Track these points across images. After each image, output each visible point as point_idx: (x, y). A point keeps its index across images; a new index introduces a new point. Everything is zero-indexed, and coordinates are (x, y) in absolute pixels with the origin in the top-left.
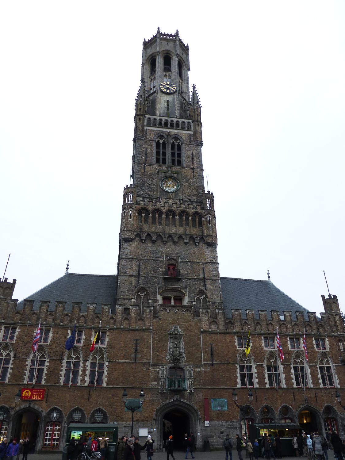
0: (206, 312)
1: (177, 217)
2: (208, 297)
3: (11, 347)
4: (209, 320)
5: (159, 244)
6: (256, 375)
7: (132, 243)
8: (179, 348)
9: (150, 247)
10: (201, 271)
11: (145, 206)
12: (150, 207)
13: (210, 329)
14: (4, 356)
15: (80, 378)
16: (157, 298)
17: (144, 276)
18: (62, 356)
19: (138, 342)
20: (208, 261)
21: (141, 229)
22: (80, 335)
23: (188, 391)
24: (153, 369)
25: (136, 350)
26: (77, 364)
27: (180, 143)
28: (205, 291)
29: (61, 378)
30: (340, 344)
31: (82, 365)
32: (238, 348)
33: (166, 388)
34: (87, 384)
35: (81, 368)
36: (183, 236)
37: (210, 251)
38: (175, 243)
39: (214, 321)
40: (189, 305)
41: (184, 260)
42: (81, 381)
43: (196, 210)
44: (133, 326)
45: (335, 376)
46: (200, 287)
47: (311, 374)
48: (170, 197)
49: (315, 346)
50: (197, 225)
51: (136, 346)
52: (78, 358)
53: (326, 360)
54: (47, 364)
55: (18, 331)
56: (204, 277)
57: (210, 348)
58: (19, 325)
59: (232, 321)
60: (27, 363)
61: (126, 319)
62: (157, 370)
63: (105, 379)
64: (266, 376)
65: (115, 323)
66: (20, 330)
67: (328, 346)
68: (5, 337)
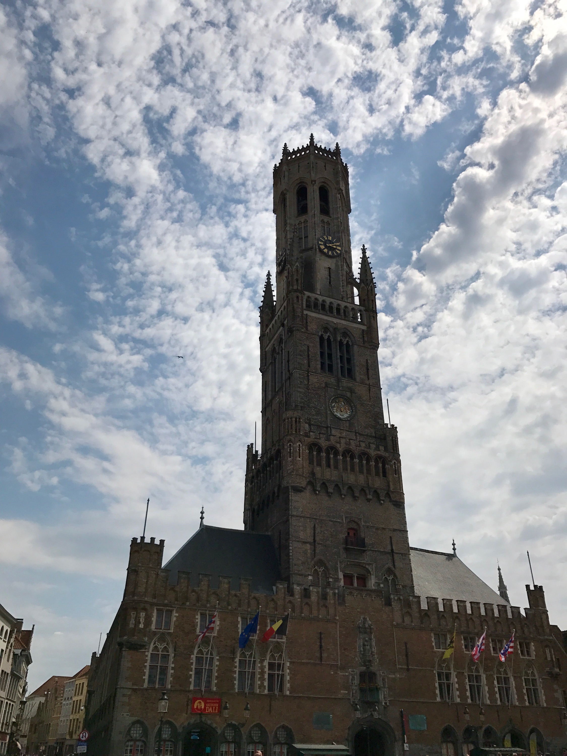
0: (397, 599)
1: (356, 460)
2: (397, 578)
3: (169, 639)
4: (401, 610)
5: (338, 498)
6: (457, 686)
7: (302, 494)
8: (371, 646)
9: (326, 501)
10: (388, 542)
11: (316, 440)
12: (324, 443)
13: (403, 621)
14: (160, 650)
15: (258, 683)
16: (338, 576)
17: (321, 544)
18: (233, 652)
19: (322, 636)
20: (395, 527)
21: (313, 474)
23: (383, 704)
24: (342, 674)
25: (321, 647)
27: (350, 343)
28: (394, 569)
29: (235, 682)
30: (547, 651)
31: (259, 665)
32: (435, 650)
33: (358, 698)
34: (266, 692)
35: (258, 670)
36: (365, 489)
37: (398, 513)
38: (355, 498)
39: (408, 612)
40: (376, 588)
41: (368, 524)
42: (260, 687)
43: (379, 452)
44: (315, 614)
45: (541, 692)
46: (387, 564)
47: (516, 688)
48: (344, 427)
49: (519, 652)
50: (381, 474)
51: (321, 642)
52: (252, 656)
53: (532, 670)
54: (216, 663)
55: (175, 616)
56: (392, 550)
57: (404, 648)
58: (175, 607)
59: (429, 613)
60: (191, 661)
61: (307, 604)
62: (347, 674)
63: (288, 685)
64: (468, 687)
65: (293, 610)
66: (177, 615)
67: (533, 653)
68: (159, 623)
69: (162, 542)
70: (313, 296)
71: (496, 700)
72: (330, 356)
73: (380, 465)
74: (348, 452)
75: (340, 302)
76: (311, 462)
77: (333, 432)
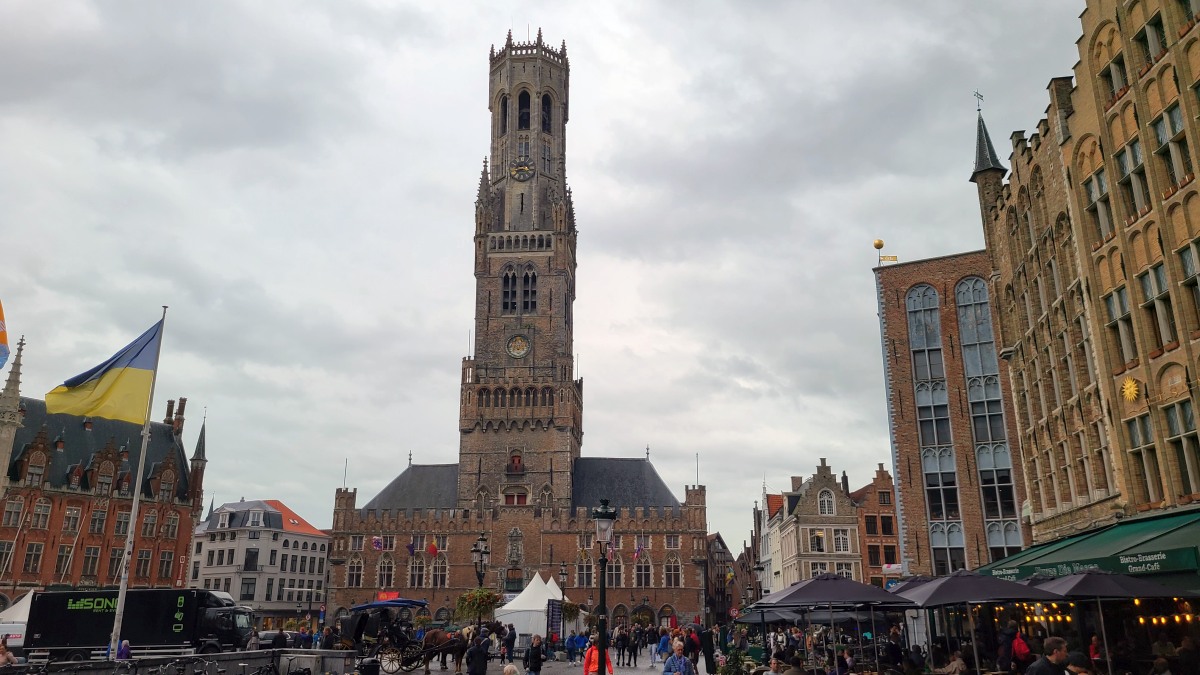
0: (548, 511)
1: (524, 396)
2: (553, 493)
3: (361, 556)
4: (551, 520)
5: (503, 433)
6: (595, 575)
7: (471, 434)
8: (518, 550)
9: (492, 437)
10: (549, 463)
11: (486, 385)
12: (492, 387)
13: (551, 529)
14: (355, 564)
15: (424, 581)
16: (498, 498)
17: (485, 473)
18: (407, 562)
20: (556, 450)
21: (482, 416)
22: (422, 541)
24: (492, 572)
26: (421, 569)
27: (536, 275)
28: (551, 486)
29: (407, 581)
31: (426, 569)
33: (505, 588)
34: (431, 587)
35: (424, 572)
36: (529, 420)
37: (561, 437)
38: (520, 430)
39: (556, 521)
40: (532, 504)
41: (530, 451)
42: (426, 584)
44: (473, 528)
45: (682, 576)
46: (545, 482)
47: (654, 574)
48: (518, 365)
49: (665, 545)
50: (547, 404)
52: (421, 563)
53: (675, 558)
54: (394, 569)
56: (551, 470)
57: (550, 549)
58: (364, 535)
60: (376, 569)
61: (466, 522)
62: (497, 572)
63: (447, 582)
64: (606, 576)
65: (455, 528)
66: (366, 540)
67: (680, 544)
68: (354, 546)
69: (355, 489)
70: (497, 235)
71: (632, 584)
72: (514, 293)
73: (547, 395)
74: (515, 390)
75: (525, 233)
76: (480, 404)
77: (507, 371)
